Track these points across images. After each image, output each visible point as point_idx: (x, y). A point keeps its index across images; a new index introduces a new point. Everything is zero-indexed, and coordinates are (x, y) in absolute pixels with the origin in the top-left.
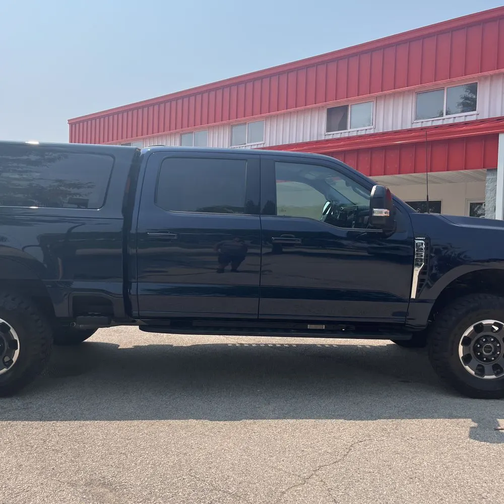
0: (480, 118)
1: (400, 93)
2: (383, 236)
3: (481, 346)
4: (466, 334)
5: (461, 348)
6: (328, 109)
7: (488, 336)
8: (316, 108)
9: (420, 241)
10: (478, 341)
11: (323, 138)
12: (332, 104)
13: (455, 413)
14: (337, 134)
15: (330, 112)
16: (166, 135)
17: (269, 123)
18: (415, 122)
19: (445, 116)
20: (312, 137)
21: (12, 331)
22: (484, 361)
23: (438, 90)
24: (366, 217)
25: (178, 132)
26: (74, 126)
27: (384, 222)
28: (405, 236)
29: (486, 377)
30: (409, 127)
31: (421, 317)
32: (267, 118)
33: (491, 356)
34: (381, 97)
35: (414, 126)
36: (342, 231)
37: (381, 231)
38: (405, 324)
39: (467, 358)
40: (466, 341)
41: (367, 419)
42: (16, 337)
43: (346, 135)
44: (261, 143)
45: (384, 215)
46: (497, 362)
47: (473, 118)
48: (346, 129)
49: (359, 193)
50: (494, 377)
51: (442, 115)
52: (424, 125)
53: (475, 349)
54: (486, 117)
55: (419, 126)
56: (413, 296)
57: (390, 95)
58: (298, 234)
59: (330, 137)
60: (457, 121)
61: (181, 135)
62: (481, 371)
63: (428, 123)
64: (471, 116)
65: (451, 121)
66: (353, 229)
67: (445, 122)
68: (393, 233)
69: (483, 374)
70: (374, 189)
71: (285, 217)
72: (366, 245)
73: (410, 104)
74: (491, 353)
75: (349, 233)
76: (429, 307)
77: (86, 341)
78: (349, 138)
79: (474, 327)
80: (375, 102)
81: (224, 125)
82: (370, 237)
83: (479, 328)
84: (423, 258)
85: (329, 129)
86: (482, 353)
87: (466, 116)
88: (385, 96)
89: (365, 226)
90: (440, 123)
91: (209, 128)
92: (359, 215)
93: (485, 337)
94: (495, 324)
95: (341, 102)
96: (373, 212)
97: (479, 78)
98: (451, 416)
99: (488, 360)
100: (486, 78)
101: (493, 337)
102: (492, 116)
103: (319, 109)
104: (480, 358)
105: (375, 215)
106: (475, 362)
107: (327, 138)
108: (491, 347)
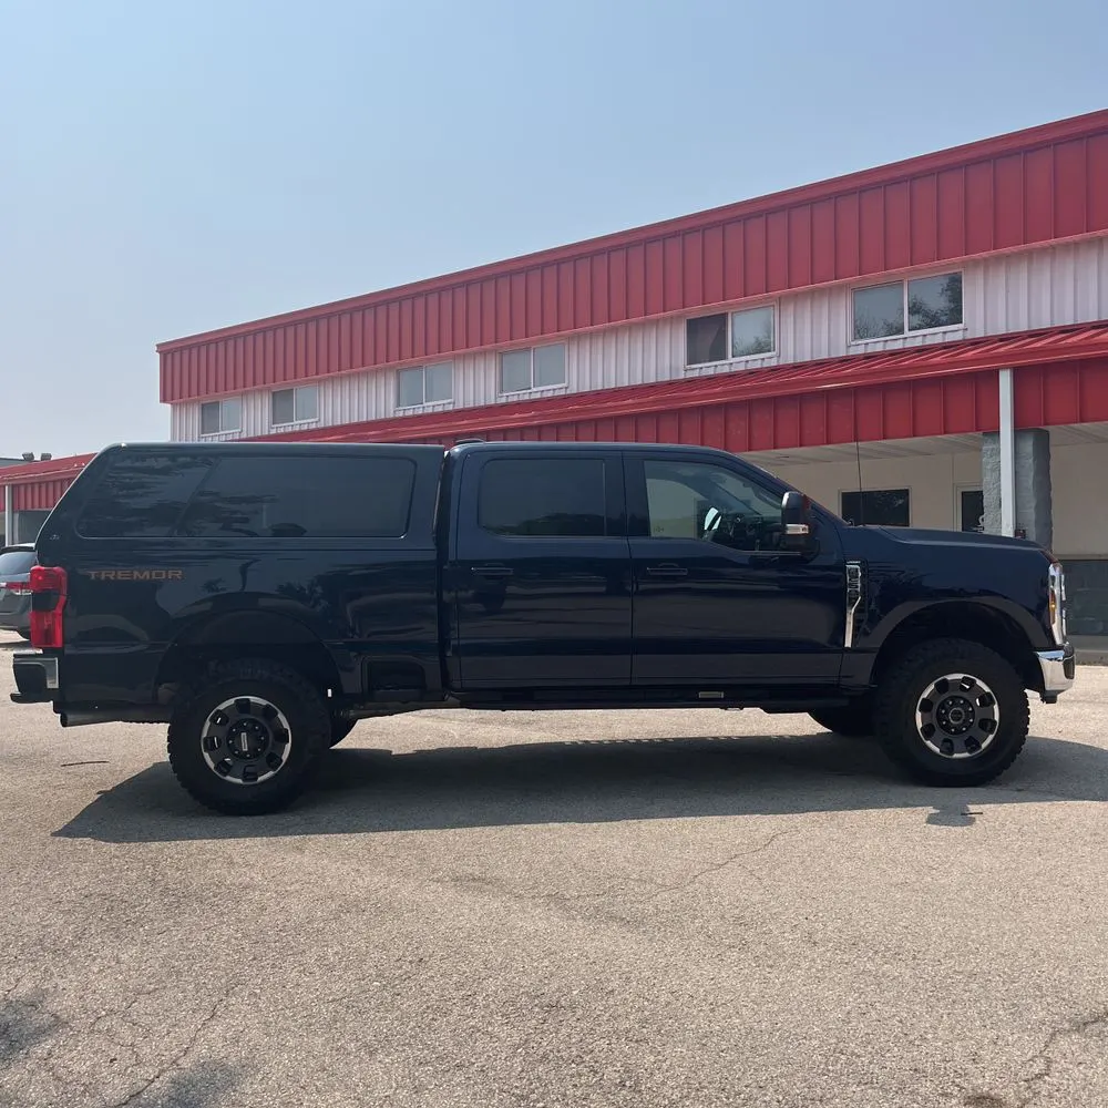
0: (969, 336)
1: (822, 290)
2: (802, 561)
3: (947, 713)
4: (925, 695)
5: (919, 715)
6: (690, 322)
7: (957, 697)
8: (665, 320)
9: (853, 566)
10: (942, 706)
11: (681, 376)
12: (697, 311)
13: (911, 802)
14: (708, 369)
15: (694, 327)
16: (366, 374)
17: (574, 349)
18: (853, 343)
19: (907, 333)
20: (659, 372)
21: (281, 716)
22: (952, 733)
23: (890, 285)
24: (777, 534)
25: (391, 368)
26: (169, 356)
27: (802, 542)
28: (833, 560)
29: (956, 756)
30: (842, 353)
31: (861, 674)
32: (570, 339)
33: (963, 725)
34: (787, 297)
35: (853, 352)
36: (743, 555)
37: (798, 553)
38: (838, 685)
39: (929, 731)
40: (927, 706)
41: (792, 812)
42: (286, 725)
43: (726, 370)
44: (560, 386)
45: (801, 532)
46: (970, 733)
47: (958, 336)
48: (724, 357)
49: (765, 501)
50: (966, 755)
51: (901, 331)
52: (870, 350)
53: (940, 717)
54: (980, 334)
55: (860, 350)
56: (848, 644)
57: (804, 293)
58: (682, 562)
59: (696, 374)
60: (929, 341)
61: (398, 372)
62: (949, 747)
63: (877, 345)
64: (953, 333)
65: (918, 343)
66: (757, 552)
67: (909, 344)
68: (815, 556)
69: (951, 751)
70: (786, 496)
71: (662, 538)
72: (774, 574)
73: (843, 311)
74: (961, 721)
75: (753, 558)
76: (870, 659)
77: (338, 746)
78: (731, 376)
79: (936, 685)
80: (777, 307)
81: (484, 353)
82: (784, 563)
83: (943, 687)
84: (859, 589)
85: (692, 359)
86: (948, 721)
87: (945, 333)
88: (796, 295)
89: (777, 547)
90: (898, 345)
91: (455, 358)
92: (765, 532)
93: (952, 698)
94: (965, 680)
95: (714, 308)
96: (787, 529)
97: (964, 264)
98: (906, 805)
99: (957, 732)
100: (976, 263)
101: (962, 698)
102: (990, 333)
103: (672, 321)
104: (947, 728)
105: (789, 532)
106: (940, 734)
107: (690, 375)
108: (960, 713)
